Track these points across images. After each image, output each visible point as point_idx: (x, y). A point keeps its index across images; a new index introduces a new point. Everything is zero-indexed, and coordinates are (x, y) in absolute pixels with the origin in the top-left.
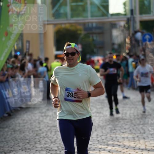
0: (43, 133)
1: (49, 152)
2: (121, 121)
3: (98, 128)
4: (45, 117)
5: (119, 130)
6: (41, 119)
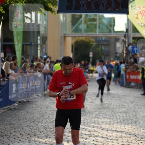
0: (47, 115)
1: (45, 129)
2: (106, 109)
3: (87, 113)
4: (52, 104)
5: (102, 116)
6: (49, 105)
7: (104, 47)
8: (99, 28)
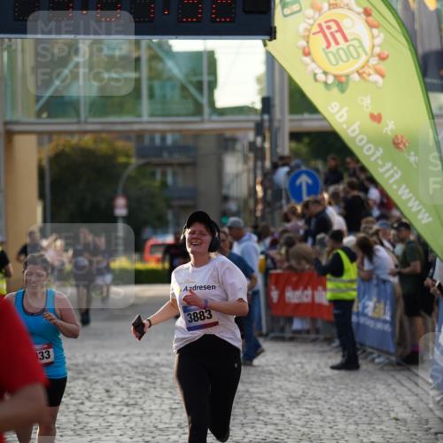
7: (174, 174)
8: (151, 96)
